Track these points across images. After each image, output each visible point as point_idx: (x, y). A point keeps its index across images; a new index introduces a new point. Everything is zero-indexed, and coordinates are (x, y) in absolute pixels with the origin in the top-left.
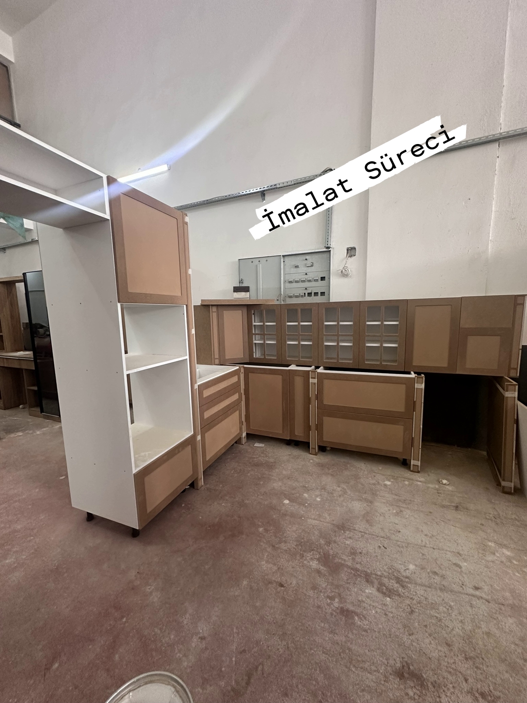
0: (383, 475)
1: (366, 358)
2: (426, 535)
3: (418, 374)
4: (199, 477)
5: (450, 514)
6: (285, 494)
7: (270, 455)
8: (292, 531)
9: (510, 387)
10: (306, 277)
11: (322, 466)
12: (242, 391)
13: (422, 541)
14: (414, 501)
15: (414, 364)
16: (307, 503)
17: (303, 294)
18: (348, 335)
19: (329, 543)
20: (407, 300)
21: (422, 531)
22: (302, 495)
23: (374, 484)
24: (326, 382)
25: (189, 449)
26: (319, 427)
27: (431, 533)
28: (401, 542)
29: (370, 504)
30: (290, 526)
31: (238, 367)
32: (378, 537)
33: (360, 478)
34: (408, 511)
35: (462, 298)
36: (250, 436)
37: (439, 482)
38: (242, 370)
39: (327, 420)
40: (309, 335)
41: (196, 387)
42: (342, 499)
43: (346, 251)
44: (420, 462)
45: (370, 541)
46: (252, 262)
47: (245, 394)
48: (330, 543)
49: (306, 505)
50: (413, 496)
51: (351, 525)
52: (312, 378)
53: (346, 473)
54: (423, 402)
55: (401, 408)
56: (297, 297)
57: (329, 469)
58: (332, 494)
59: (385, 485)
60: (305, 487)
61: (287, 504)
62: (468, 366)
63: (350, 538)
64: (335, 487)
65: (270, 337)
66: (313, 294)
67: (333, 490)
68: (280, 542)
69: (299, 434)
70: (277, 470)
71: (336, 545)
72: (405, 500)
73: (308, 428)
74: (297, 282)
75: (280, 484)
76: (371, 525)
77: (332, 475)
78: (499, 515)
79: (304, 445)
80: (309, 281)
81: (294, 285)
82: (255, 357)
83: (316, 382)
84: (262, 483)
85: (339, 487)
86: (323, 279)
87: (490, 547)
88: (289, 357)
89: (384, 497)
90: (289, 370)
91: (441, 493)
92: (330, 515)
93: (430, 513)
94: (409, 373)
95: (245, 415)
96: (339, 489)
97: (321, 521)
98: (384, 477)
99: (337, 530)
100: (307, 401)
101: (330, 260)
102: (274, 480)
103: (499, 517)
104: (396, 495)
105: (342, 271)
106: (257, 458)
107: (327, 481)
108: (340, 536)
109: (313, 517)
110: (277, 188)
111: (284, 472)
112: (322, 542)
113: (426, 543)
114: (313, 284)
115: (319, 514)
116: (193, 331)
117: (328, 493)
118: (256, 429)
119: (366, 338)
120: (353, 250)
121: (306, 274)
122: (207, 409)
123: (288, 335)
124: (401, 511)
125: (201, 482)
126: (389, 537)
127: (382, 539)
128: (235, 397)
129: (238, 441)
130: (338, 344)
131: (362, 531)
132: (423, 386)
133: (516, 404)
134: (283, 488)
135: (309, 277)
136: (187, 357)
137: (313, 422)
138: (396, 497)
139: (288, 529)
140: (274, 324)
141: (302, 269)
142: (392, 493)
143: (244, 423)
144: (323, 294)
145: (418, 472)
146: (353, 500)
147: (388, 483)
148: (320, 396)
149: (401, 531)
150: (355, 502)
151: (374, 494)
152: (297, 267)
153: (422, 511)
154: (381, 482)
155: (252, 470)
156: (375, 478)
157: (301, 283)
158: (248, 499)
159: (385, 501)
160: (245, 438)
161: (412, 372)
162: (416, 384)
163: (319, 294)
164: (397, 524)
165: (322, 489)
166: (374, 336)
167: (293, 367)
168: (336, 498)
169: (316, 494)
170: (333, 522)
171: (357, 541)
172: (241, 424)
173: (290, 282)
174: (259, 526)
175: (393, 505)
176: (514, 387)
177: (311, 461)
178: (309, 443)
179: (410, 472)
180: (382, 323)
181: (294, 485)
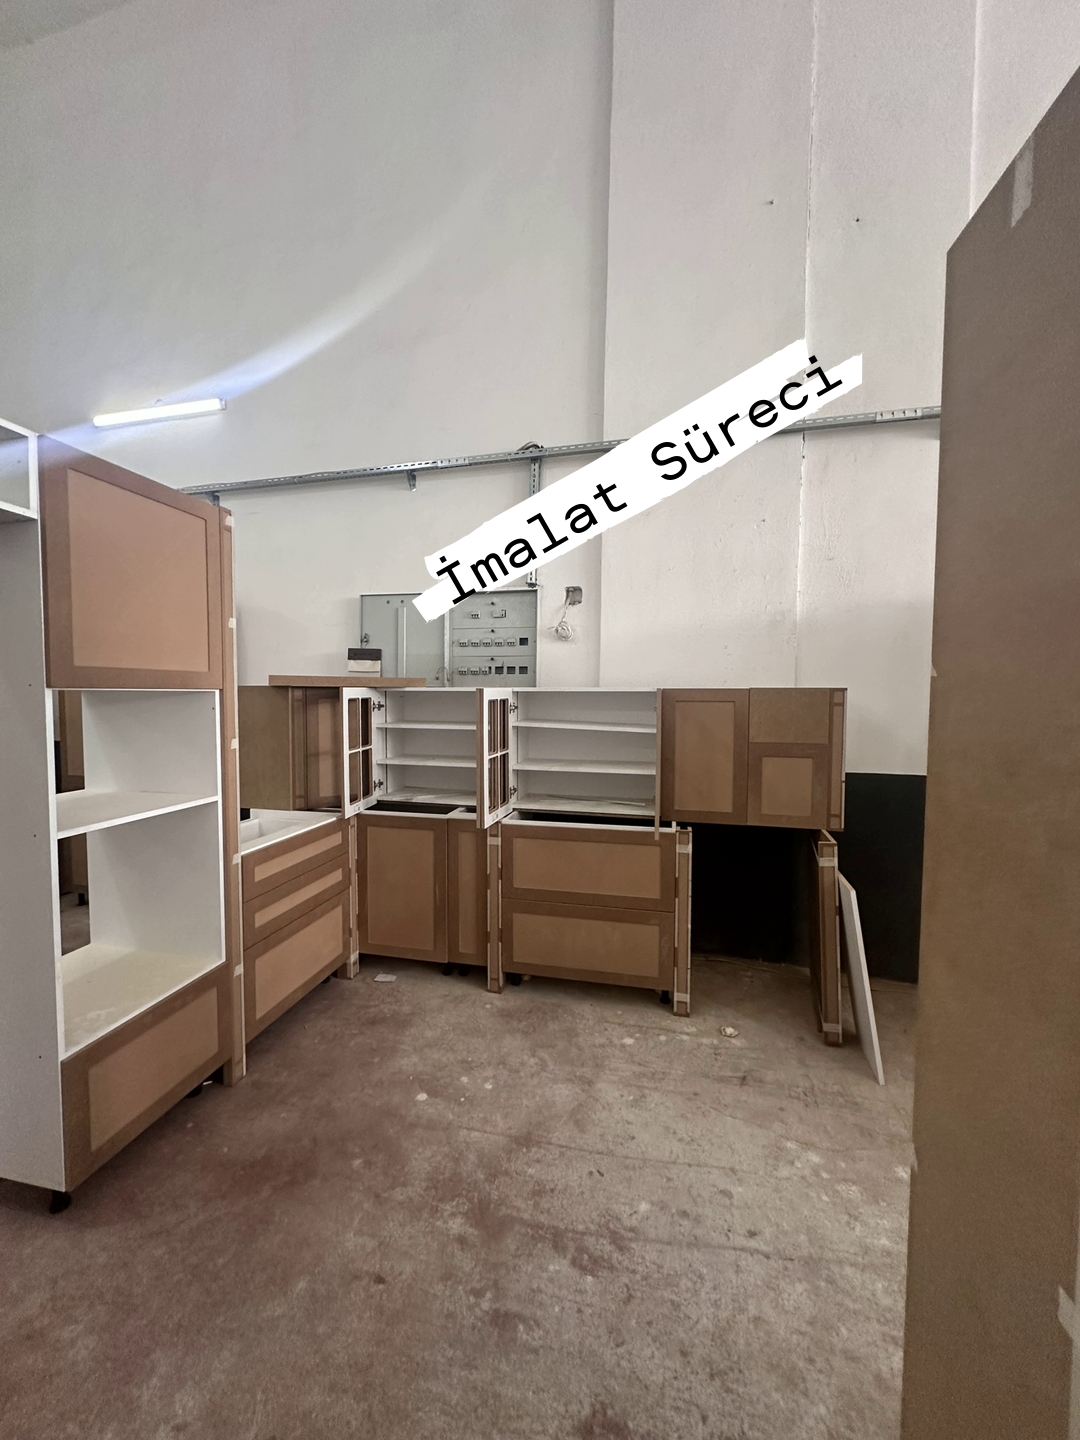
0: (621, 1025)
2: (680, 1140)
3: (682, 825)
4: (236, 1058)
5: (729, 1093)
6: (422, 1081)
7: (404, 998)
8: (422, 1159)
9: (826, 850)
10: (492, 636)
11: (507, 1015)
12: (352, 865)
13: (672, 1152)
14: (669, 1074)
15: (678, 806)
16: (464, 1096)
17: (487, 669)
19: (492, 1176)
21: (674, 1132)
22: (458, 1079)
23: (602, 1046)
24: (518, 844)
25: (212, 995)
26: (505, 935)
27: (690, 1134)
28: (632, 1158)
29: (587, 1087)
30: (420, 1150)
32: (591, 1153)
33: (577, 1035)
34: (656, 1096)
36: (365, 960)
37: (720, 1032)
38: (353, 821)
39: (519, 919)
41: (237, 859)
42: (536, 1080)
43: (565, 594)
44: (688, 996)
45: (574, 1162)
46: (388, 602)
47: (357, 871)
48: (495, 1177)
49: (462, 1099)
50: (670, 1062)
51: (545, 1134)
52: (491, 836)
53: (553, 1026)
54: (690, 878)
55: (653, 892)
56: (475, 673)
57: (520, 1021)
58: (517, 1072)
59: (623, 1046)
60: (467, 1062)
61: (423, 1102)
62: (766, 809)
63: (538, 1161)
64: (526, 1058)
66: (505, 670)
67: (521, 1064)
68: (393, 1187)
69: (467, 952)
70: (413, 1030)
71: (507, 1179)
72: (654, 1074)
73: (484, 937)
74: (475, 645)
75: (415, 1059)
76: (583, 1131)
77: (524, 1032)
78: (813, 1087)
79: (472, 972)
80: (499, 644)
81: (471, 651)
83: (500, 843)
84: (376, 1060)
85: (534, 1056)
86: (523, 641)
87: (788, 1150)
89: (616, 1070)
90: (448, 820)
91: (720, 1054)
92: (506, 1116)
94: (669, 825)
95: (358, 916)
96: (532, 1061)
97: (485, 1132)
98: (623, 1030)
99: (514, 1147)
100: (483, 882)
101: (536, 608)
102: (405, 1051)
103: (813, 1093)
104: (640, 1064)
105: (557, 630)
106: (375, 1006)
107: (513, 1045)
108: (517, 1159)
109: (471, 1124)
110: (437, 468)
111: (429, 1033)
112: (481, 1175)
113: (678, 1156)
114: (506, 650)
115: (485, 1118)
116: (235, 744)
117: (510, 1071)
118: (379, 944)
120: (577, 592)
121: (493, 631)
122: (263, 907)
124: (643, 1096)
125: (241, 1069)
126: (612, 1151)
127: (597, 1156)
128: (335, 877)
129: (339, 972)
131: (564, 1144)
132: (689, 849)
133: (837, 880)
134: (420, 1068)
135: (498, 637)
136: (219, 798)
137: (493, 924)
138: (639, 1069)
139: (416, 1156)
141: (486, 622)
142: (633, 1062)
143: (355, 933)
144: (524, 669)
145: (688, 1015)
146: (555, 1081)
147: (629, 1041)
148: (505, 872)
149: (636, 1136)
150: (560, 1086)
151: (599, 1066)
152: (475, 616)
153: (681, 1093)
154: (616, 1041)
155: (361, 1033)
156: (607, 1033)
157: (483, 648)
158: (339, 1099)
159: (616, 1079)
160: (355, 963)
161: (674, 824)
162: (677, 846)
163: (518, 670)
164: (632, 1124)
165: (499, 1064)
167: (457, 814)
168: (523, 1080)
169: (486, 1074)
170: (509, 1132)
171: (549, 1165)
172: (347, 936)
173: (463, 645)
174: (354, 1156)
175: (631, 1085)
176: (831, 849)
177: (488, 1006)
178: (486, 967)
179: (673, 1017)
181: (444, 1059)
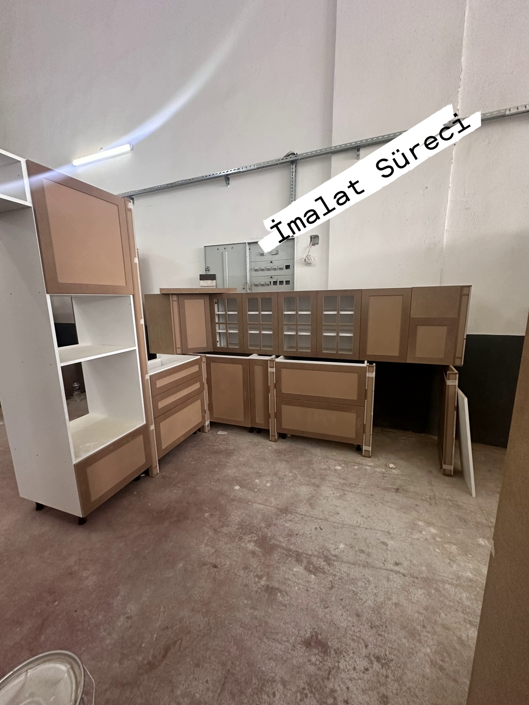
0: (335, 460)
1: (323, 347)
2: (362, 516)
3: (370, 362)
4: (154, 466)
5: (389, 496)
6: (237, 480)
7: (231, 442)
8: (236, 516)
9: (451, 376)
10: (271, 265)
11: (279, 453)
12: (204, 381)
13: (357, 522)
14: (358, 484)
15: (368, 353)
16: (256, 488)
17: (268, 283)
18: (307, 325)
19: (268, 526)
20: (362, 290)
21: (359, 513)
22: (254, 481)
23: (325, 469)
24: (284, 371)
25: (141, 438)
26: (278, 415)
27: (368, 514)
28: (337, 523)
29: (316, 488)
30: (235, 511)
31: (199, 357)
32: (317, 519)
33: (313, 464)
34: (351, 494)
35: (412, 288)
36: (213, 424)
37: (386, 466)
38: (204, 360)
39: (286, 409)
40: (269, 324)
41: (147, 377)
42: (291, 484)
43: (310, 241)
44: (371, 448)
45: (308, 522)
47: (207, 384)
48: (270, 526)
49: (256, 490)
50: (359, 479)
51: (294, 508)
52: (270, 367)
53: (301, 459)
54: (374, 390)
55: (354, 397)
56: (262, 285)
57: (285, 456)
58: (283, 479)
59: (336, 470)
60: (259, 473)
61: (238, 490)
62: (418, 355)
63: (290, 521)
64: (287, 473)
65: (232, 326)
66: (278, 283)
67: (285, 476)
68: (222, 527)
69: (259, 422)
70: (234, 457)
71: (275, 527)
72: (350, 484)
73: (268, 416)
74: (262, 270)
75: (235, 470)
76: (313, 508)
77: (287, 461)
78: (435, 496)
79: (262, 432)
80: (275, 269)
82: (218, 346)
83: (275, 371)
84: (217, 470)
85: (291, 472)
86: (287, 267)
87: (419, 526)
88: (251, 346)
89: (331, 481)
90: (250, 359)
91: (385, 477)
92: (276, 499)
93: (372, 495)
94: (363, 362)
95: (209, 404)
96: (290, 474)
97: (266, 505)
98: (336, 462)
99: (279, 513)
100: (267, 390)
101: (294, 248)
102: (230, 467)
103: (435, 499)
104: (344, 479)
105: (305, 260)
106: (217, 446)
107: (282, 467)
108: (281, 519)
109: (260, 501)
110: (240, 172)
111: (241, 459)
112: (263, 525)
113: (361, 524)
114: (278, 272)
115: (266, 499)
116: (142, 320)
117: (279, 478)
118: (219, 416)
119: (323, 328)
120: (316, 238)
121: (271, 262)
123: (249, 324)
124: (344, 494)
125: (157, 470)
126: (327, 519)
127: (319, 521)
128: (197, 386)
129: (201, 429)
130: (297, 333)
131: (303, 514)
132: (373, 375)
133: (456, 392)
134: (237, 475)
135: (274, 265)
136: (136, 348)
137: (272, 410)
138: (343, 481)
139: (233, 514)
140: (236, 313)
141: (267, 257)
142: (340, 478)
143: (208, 412)
144: (288, 282)
145: (370, 457)
146: (301, 485)
147: (339, 468)
148: (277, 385)
149: (340, 513)
150: (303, 487)
151: (323, 478)
153: (364, 494)
154: (332, 467)
155: (211, 457)
156: (328, 463)
157: (266, 271)
158: (200, 486)
159: (331, 485)
160: (208, 426)
161: (366, 362)
162: (367, 373)
163: (284, 283)
164: (338, 507)
165: (274, 475)
166: (331, 325)
167: (254, 357)
168: (285, 483)
169: (268, 479)
170: (278, 506)
171: (296, 523)
172: (204, 413)
173: (256, 270)
174: (206, 511)
175: (338, 489)
176: (455, 376)
177: (270, 448)
178: (269, 430)
179: (362, 457)
180: (338, 313)
181: (248, 471)
